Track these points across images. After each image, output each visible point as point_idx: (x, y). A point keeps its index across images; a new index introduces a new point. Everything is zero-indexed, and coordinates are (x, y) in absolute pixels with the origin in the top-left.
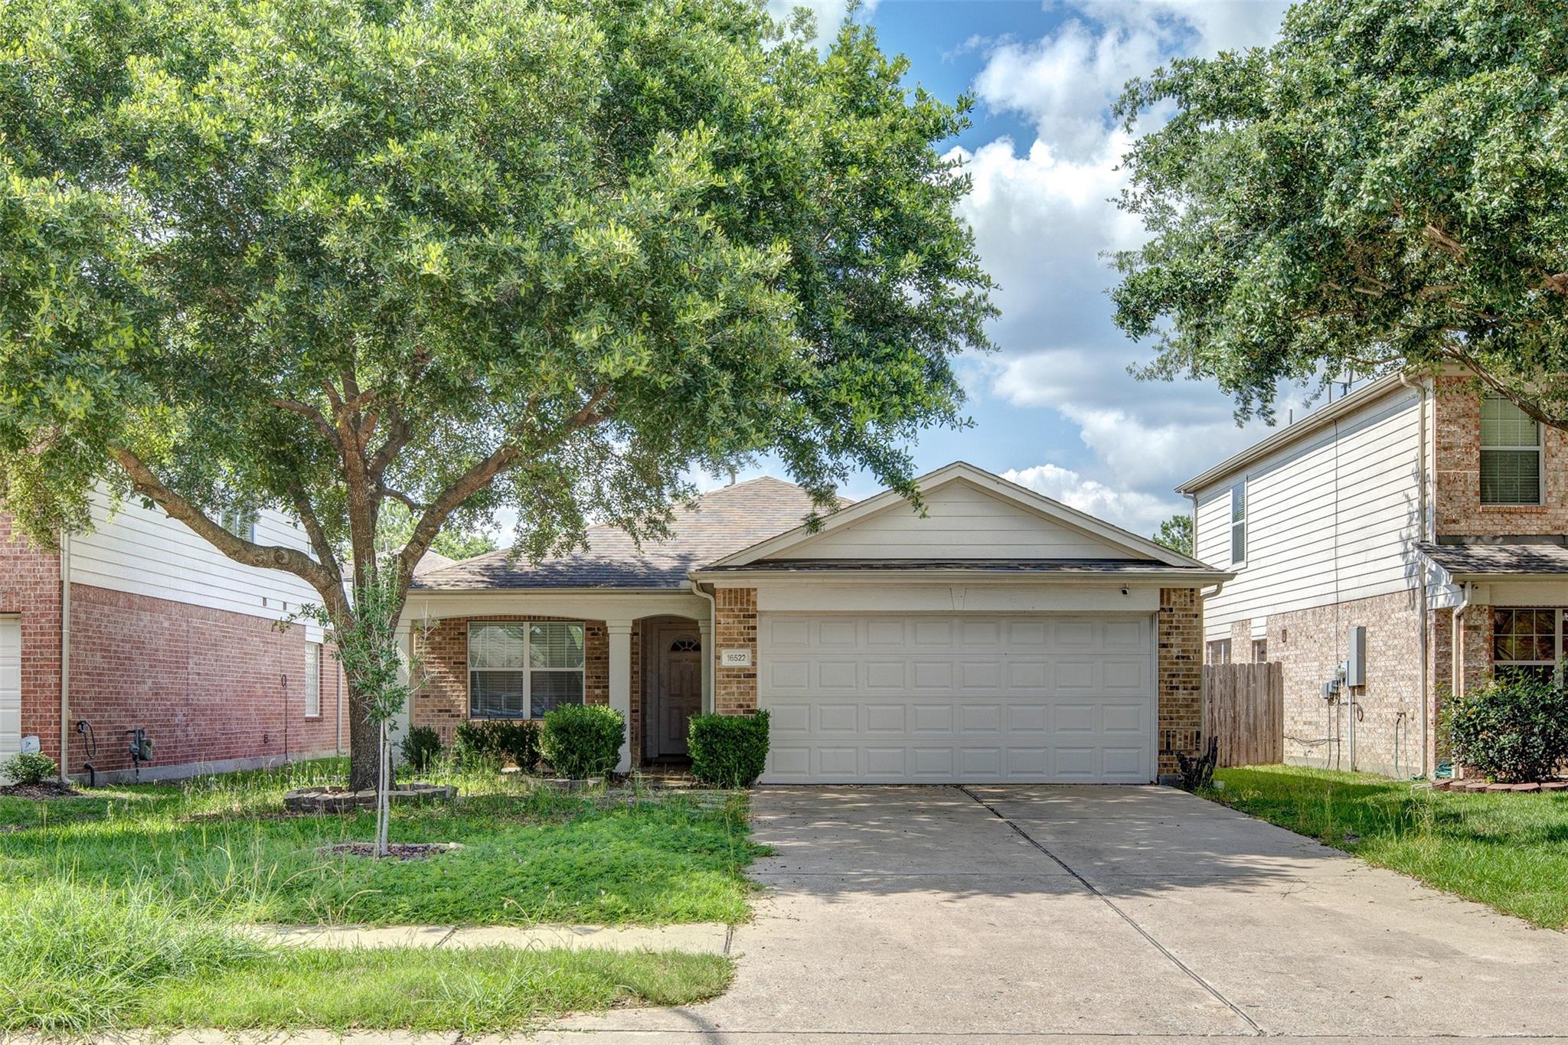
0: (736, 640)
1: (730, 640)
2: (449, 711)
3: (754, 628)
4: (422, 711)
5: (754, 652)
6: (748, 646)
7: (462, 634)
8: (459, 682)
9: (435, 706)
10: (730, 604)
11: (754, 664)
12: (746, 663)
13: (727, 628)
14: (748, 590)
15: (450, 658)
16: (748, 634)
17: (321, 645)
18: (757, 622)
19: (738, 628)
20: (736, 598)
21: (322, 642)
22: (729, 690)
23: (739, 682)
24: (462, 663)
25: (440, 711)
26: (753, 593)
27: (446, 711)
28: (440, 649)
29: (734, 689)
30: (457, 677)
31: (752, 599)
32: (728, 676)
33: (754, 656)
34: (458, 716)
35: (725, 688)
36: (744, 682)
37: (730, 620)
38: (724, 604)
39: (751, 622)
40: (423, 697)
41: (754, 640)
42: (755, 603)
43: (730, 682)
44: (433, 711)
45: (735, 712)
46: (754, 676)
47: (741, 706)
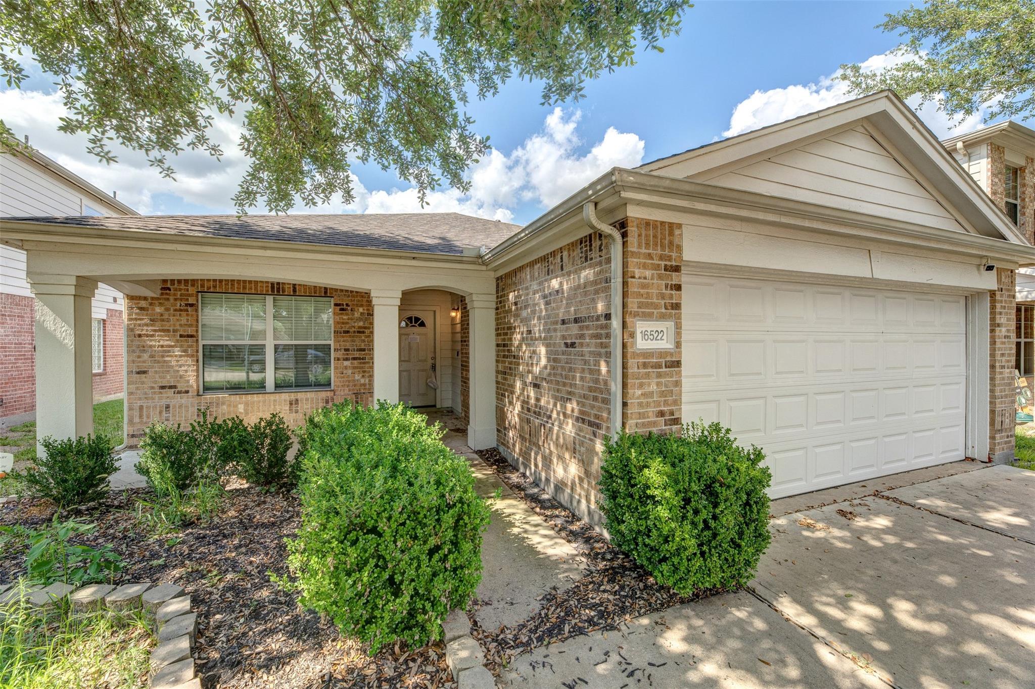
0: (656, 306)
1: (647, 305)
2: (175, 387)
3: (678, 288)
4: (137, 388)
5: (678, 327)
6: (670, 316)
7: (192, 305)
8: (188, 356)
9: (155, 382)
10: (647, 244)
11: (678, 345)
12: (665, 344)
13: (644, 286)
14: (671, 225)
15: (174, 331)
16: (671, 297)
17: (104, 320)
18: (684, 278)
19: (658, 287)
20: (655, 236)
21: (105, 317)
22: (647, 389)
23: (659, 375)
24: (192, 336)
25: (163, 387)
26: (677, 232)
27: (171, 387)
28: (163, 320)
29: (653, 387)
30: (185, 351)
31: (676, 241)
32: (645, 365)
33: (678, 333)
34: (187, 392)
35: (641, 386)
36: (666, 374)
37: (648, 273)
38: (640, 246)
39: (675, 278)
40: (138, 373)
41: (677, 306)
42: (679, 248)
43: (647, 375)
44: (152, 388)
45: (654, 424)
46: (678, 364)
47: (662, 414)
